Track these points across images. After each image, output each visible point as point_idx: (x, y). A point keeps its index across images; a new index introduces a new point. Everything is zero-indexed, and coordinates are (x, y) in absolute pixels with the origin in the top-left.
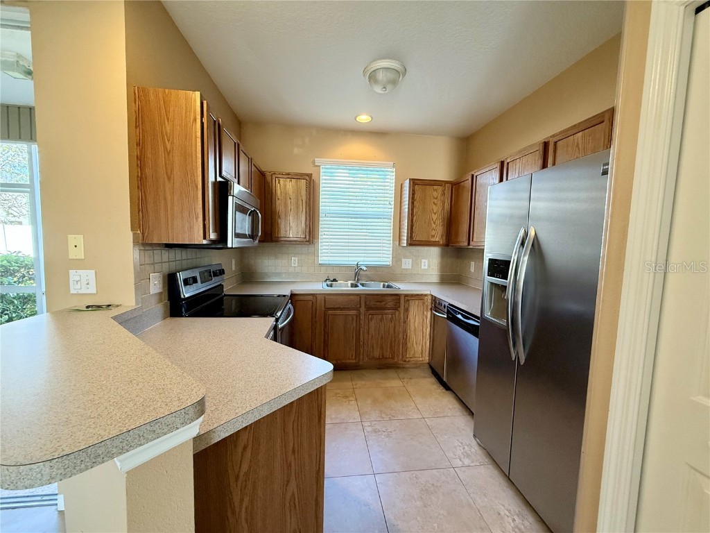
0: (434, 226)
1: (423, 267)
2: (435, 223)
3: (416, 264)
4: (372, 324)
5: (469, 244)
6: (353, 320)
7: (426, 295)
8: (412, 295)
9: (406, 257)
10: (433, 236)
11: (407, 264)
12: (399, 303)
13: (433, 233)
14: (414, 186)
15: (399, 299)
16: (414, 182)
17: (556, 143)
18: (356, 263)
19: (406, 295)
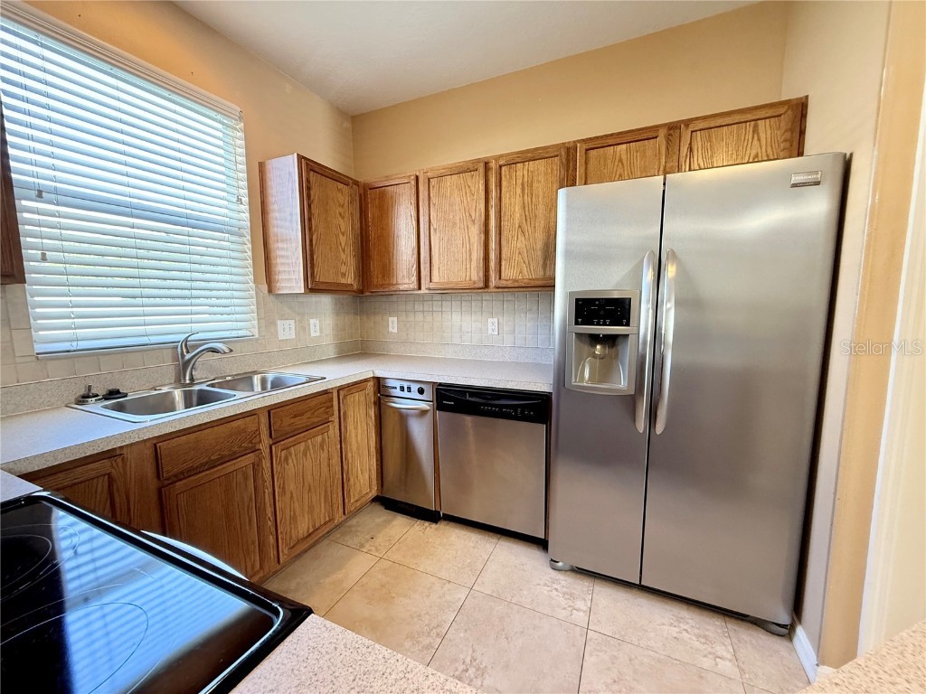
0: (343, 256)
1: (313, 334)
2: (344, 250)
3: (303, 329)
4: (291, 468)
5: (420, 288)
6: (246, 479)
7: (366, 380)
8: (349, 386)
9: (283, 318)
10: (344, 275)
11: (286, 330)
12: (332, 406)
13: (343, 269)
14: (308, 173)
15: (331, 400)
16: (309, 168)
17: (587, 150)
18: (182, 337)
19: (340, 389)
